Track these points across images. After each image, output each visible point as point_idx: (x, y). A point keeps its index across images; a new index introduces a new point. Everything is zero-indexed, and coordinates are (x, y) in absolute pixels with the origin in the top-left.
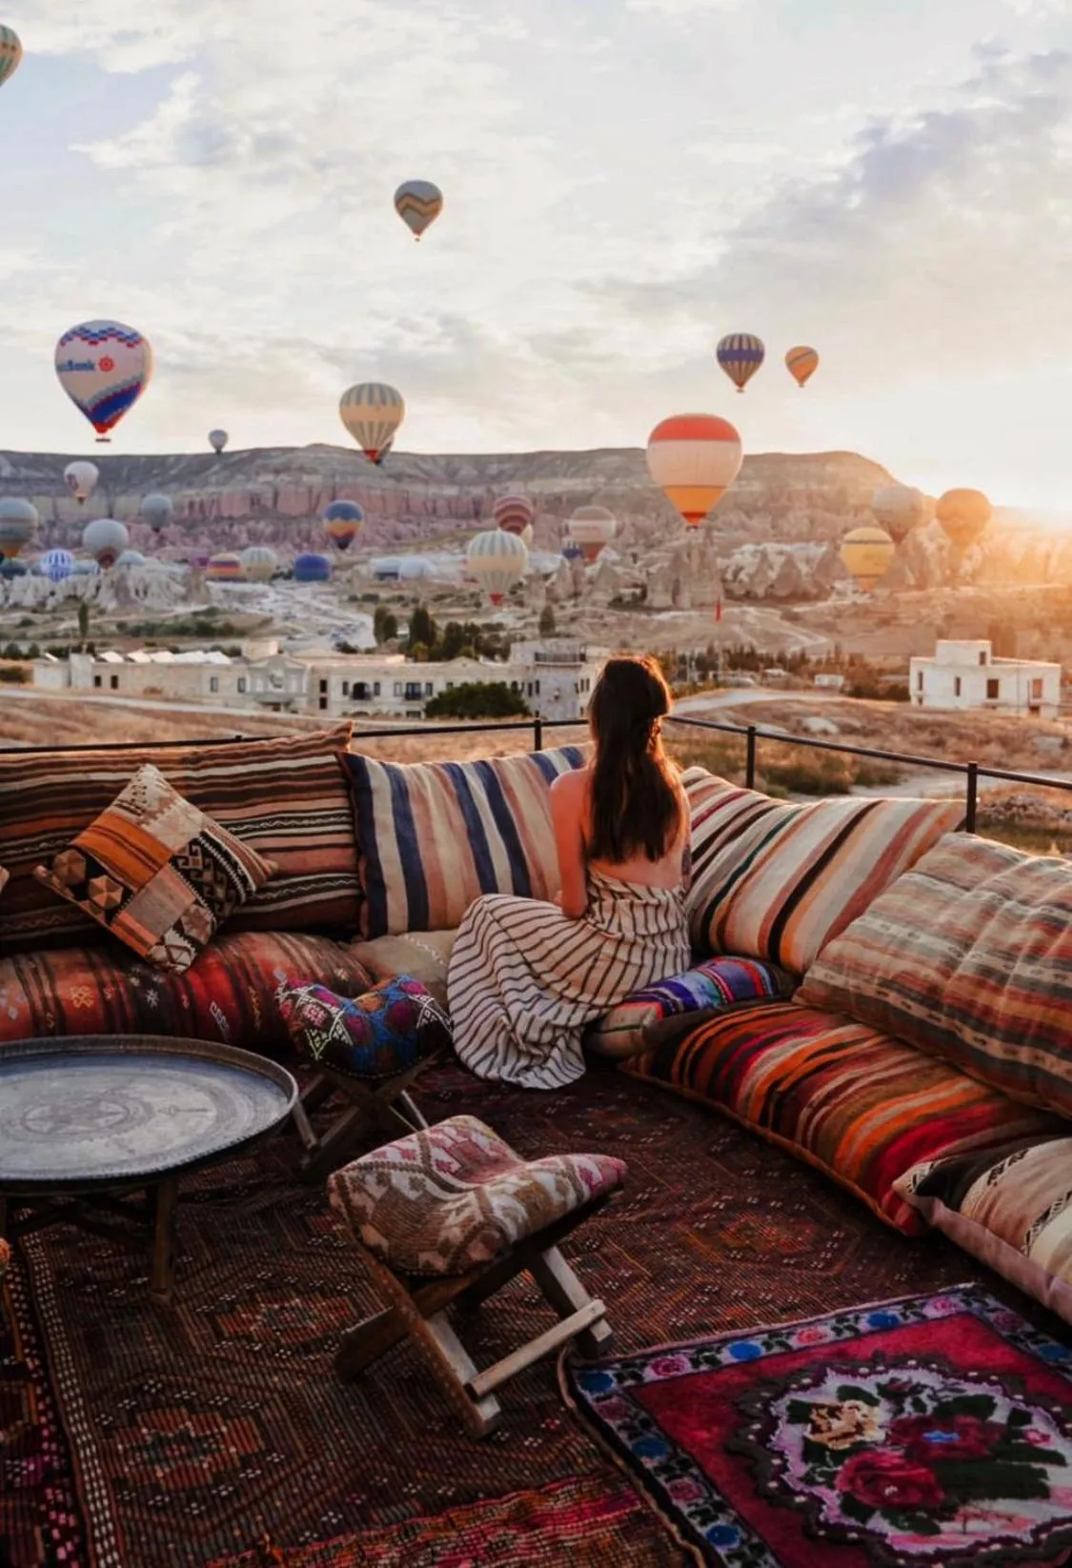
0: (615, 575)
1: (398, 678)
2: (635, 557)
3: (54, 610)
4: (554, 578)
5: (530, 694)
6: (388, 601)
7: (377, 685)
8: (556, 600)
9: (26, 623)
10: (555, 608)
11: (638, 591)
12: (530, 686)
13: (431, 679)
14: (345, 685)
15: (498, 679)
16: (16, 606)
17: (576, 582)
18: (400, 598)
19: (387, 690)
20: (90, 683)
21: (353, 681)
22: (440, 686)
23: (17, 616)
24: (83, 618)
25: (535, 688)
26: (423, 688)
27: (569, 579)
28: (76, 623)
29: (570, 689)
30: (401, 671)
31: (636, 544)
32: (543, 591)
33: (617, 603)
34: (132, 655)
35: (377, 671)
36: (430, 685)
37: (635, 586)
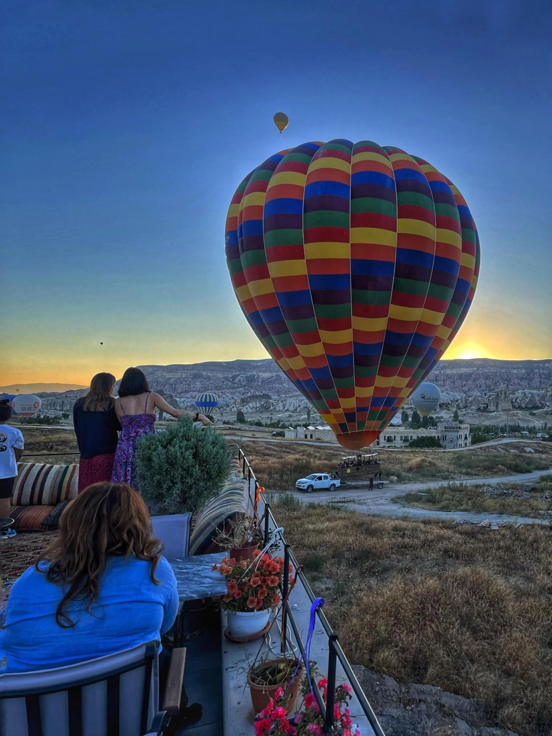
0: (478, 400)
1: (402, 435)
2: (485, 394)
3: (300, 412)
4: (459, 401)
5: (443, 440)
6: (407, 409)
7: (395, 437)
8: (460, 409)
9: (290, 416)
10: (459, 411)
11: (485, 406)
12: (443, 437)
13: (412, 434)
14: (385, 437)
15: (433, 435)
16: (287, 410)
17: (466, 403)
18: (411, 408)
19: (398, 438)
20: (303, 437)
21: (403, 435)
22: (415, 437)
23: (287, 414)
24: (309, 415)
25: (444, 438)
26: (409, 438)
27: (464, 402)
28: (306, 416)
29: (455, 438)
30: (403, 433)
31: (486, 390)
32: (456, 406)
33: (479, 410)
34: (318, 427)
35: (395, 432)
36: (411, 437)
37: (485, 404)
